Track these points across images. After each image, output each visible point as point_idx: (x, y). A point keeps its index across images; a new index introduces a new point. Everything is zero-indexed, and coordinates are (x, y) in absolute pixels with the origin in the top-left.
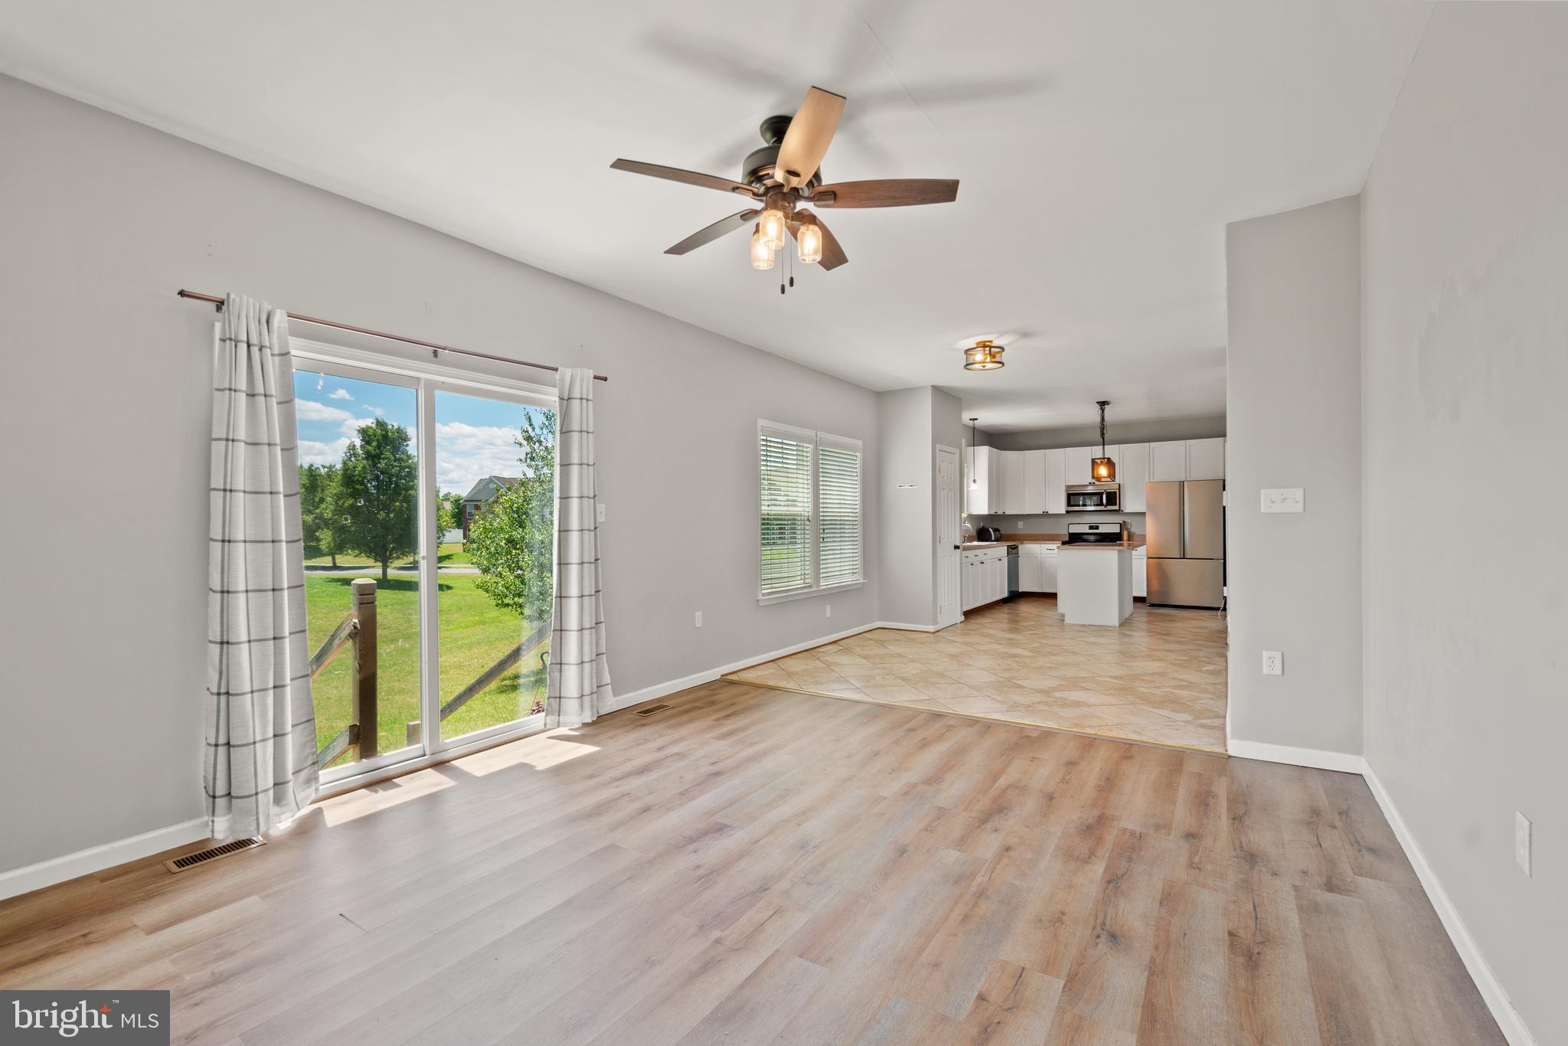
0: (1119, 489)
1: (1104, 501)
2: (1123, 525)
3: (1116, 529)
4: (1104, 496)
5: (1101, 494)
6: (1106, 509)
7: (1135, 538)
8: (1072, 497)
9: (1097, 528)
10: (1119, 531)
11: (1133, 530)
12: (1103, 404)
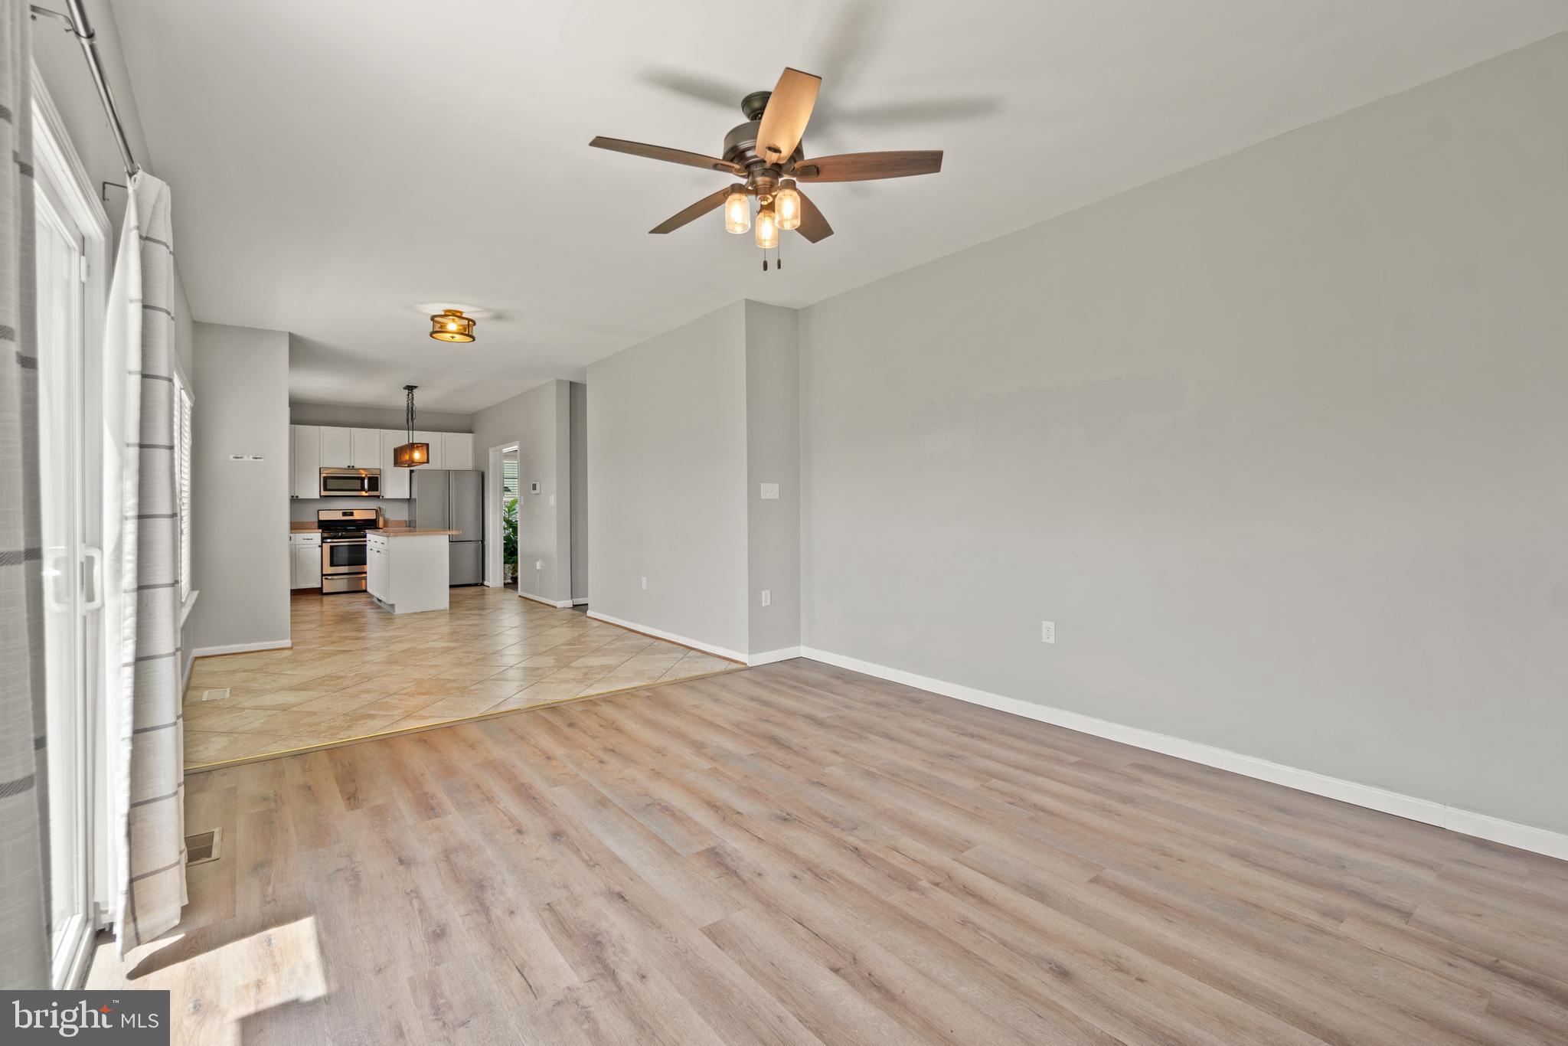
0: (380, 475)
1: (366, 487)
2: (378, 511)
3: (372, 516)
4: (366, 481)
5: (362, 479)
6: (367, 494)
7: (390, 524)
8: (328, 481)
9: (352, 514)
10: (375, 518)
11: (388, 516)
12: (410, 388)
